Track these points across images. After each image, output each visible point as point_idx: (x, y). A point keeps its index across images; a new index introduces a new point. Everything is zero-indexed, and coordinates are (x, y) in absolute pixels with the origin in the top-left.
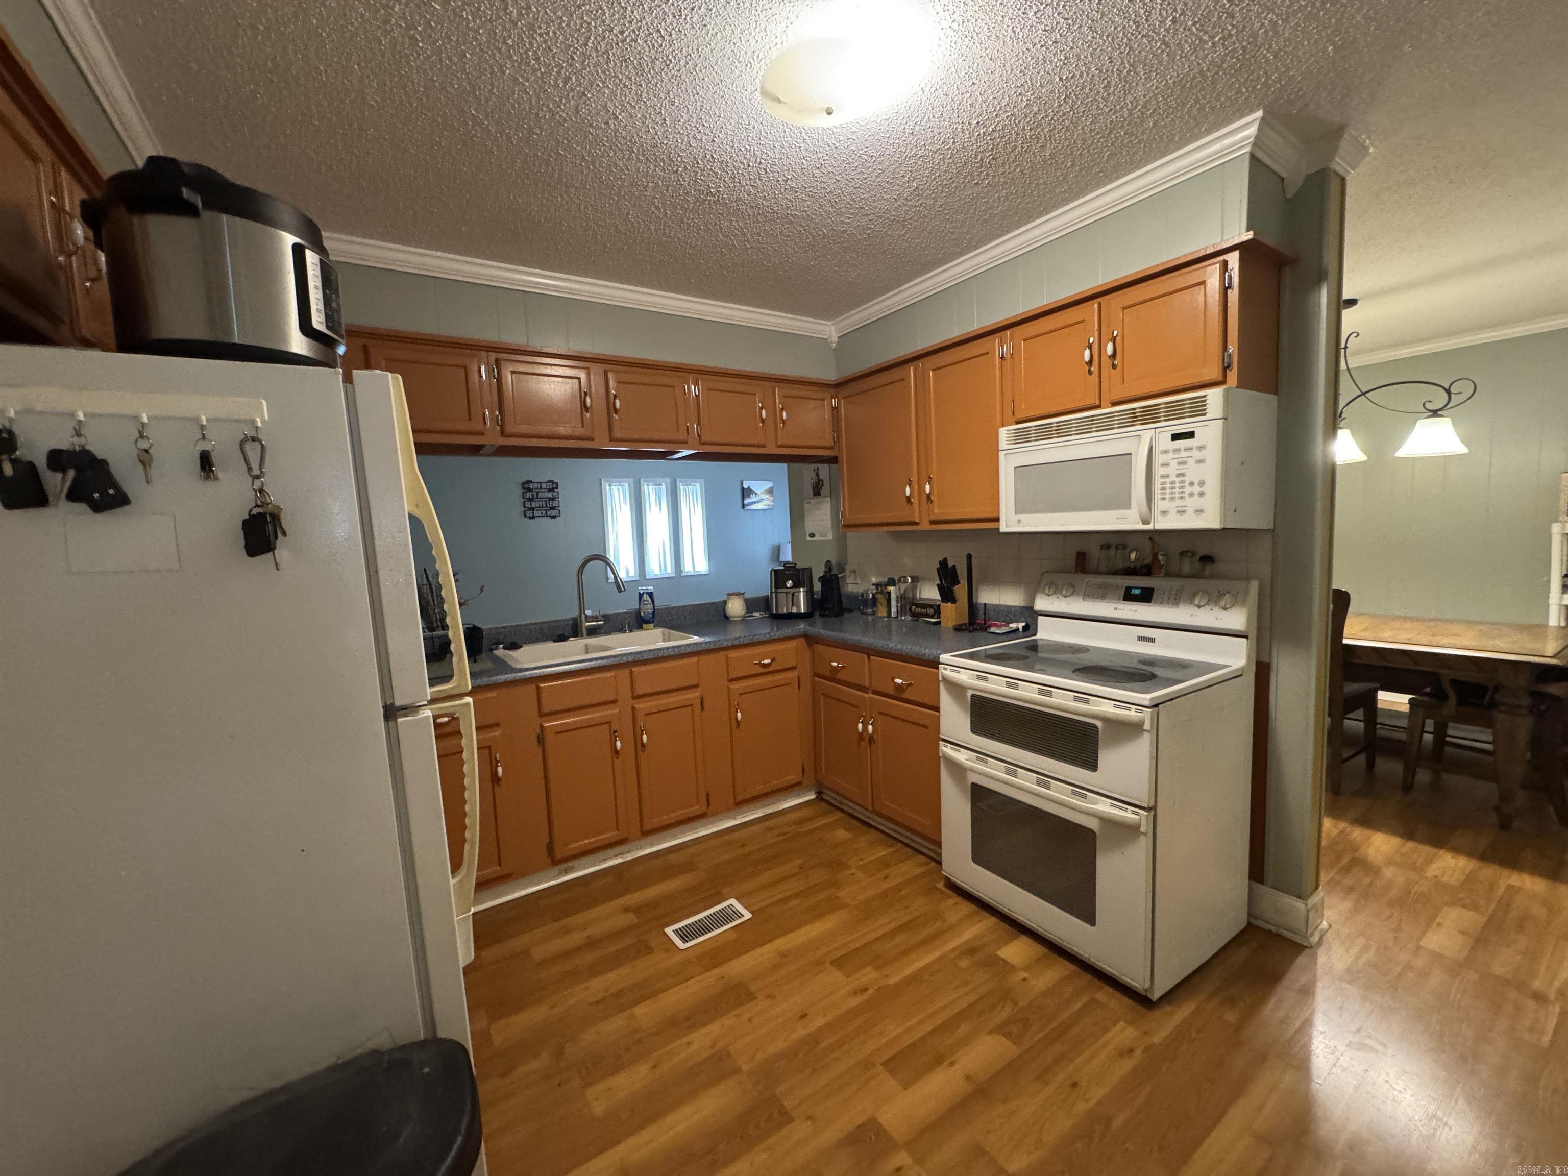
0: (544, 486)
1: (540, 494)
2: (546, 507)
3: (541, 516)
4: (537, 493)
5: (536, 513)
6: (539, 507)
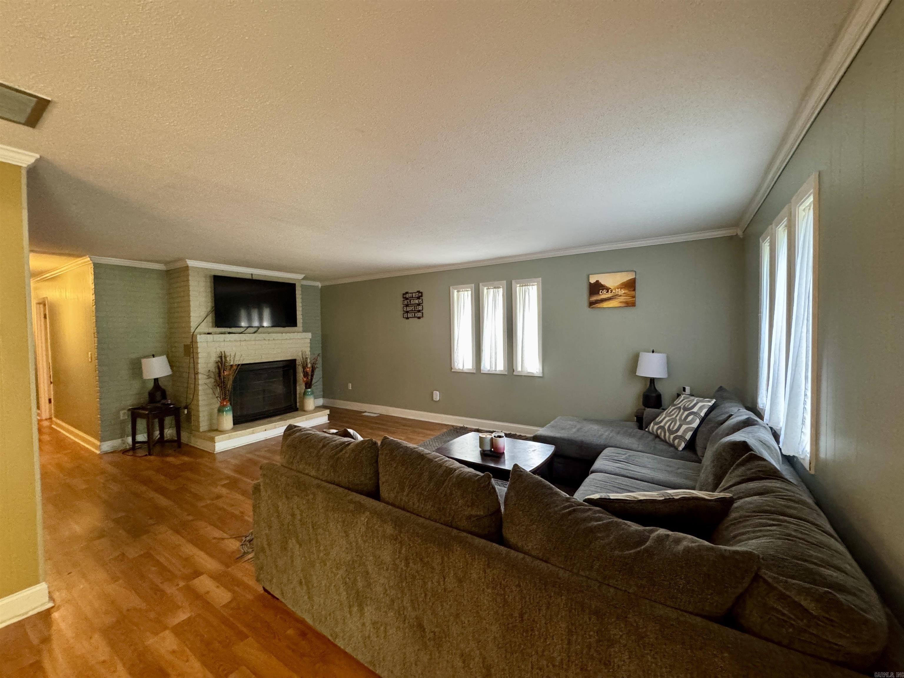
0: (414, 295)
1: (411, 301)
2: (415, 310)
3: (413, 317)
4: (410, 300)
5: (410, 315)
6: (411, 311)
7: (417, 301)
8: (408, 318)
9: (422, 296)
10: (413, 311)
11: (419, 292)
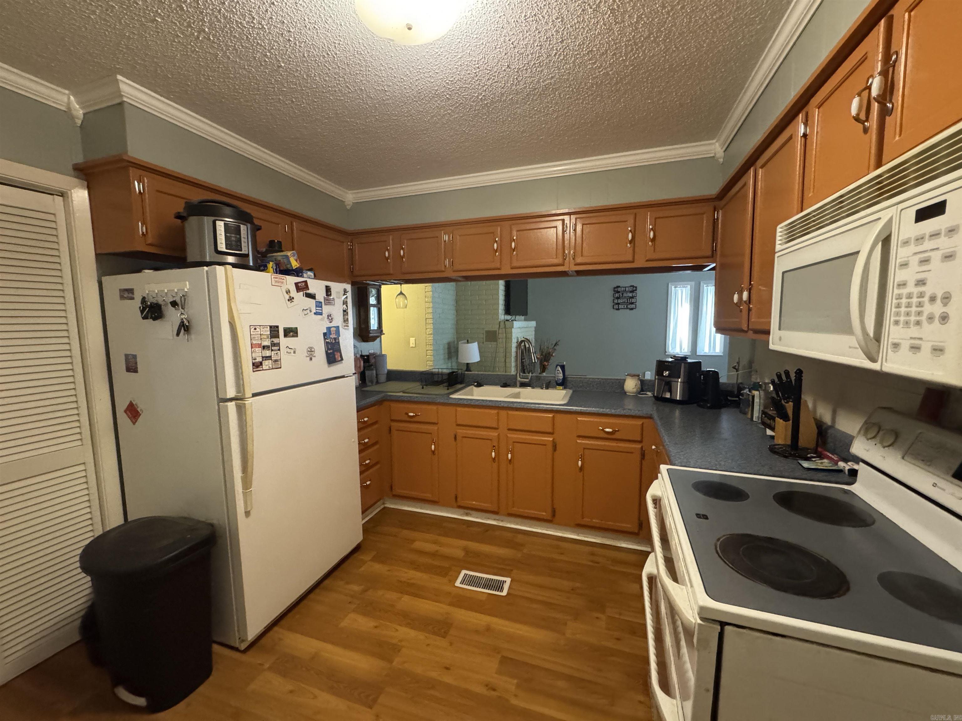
0: (627, 289)
1: (624, 294)
2: (627, 302)
3: (624, 309)
5: (621, 307)
6: (623, 303)
7: (630, 295)
8: (618, 309)
9: (636, 290)
11: (633, 286)
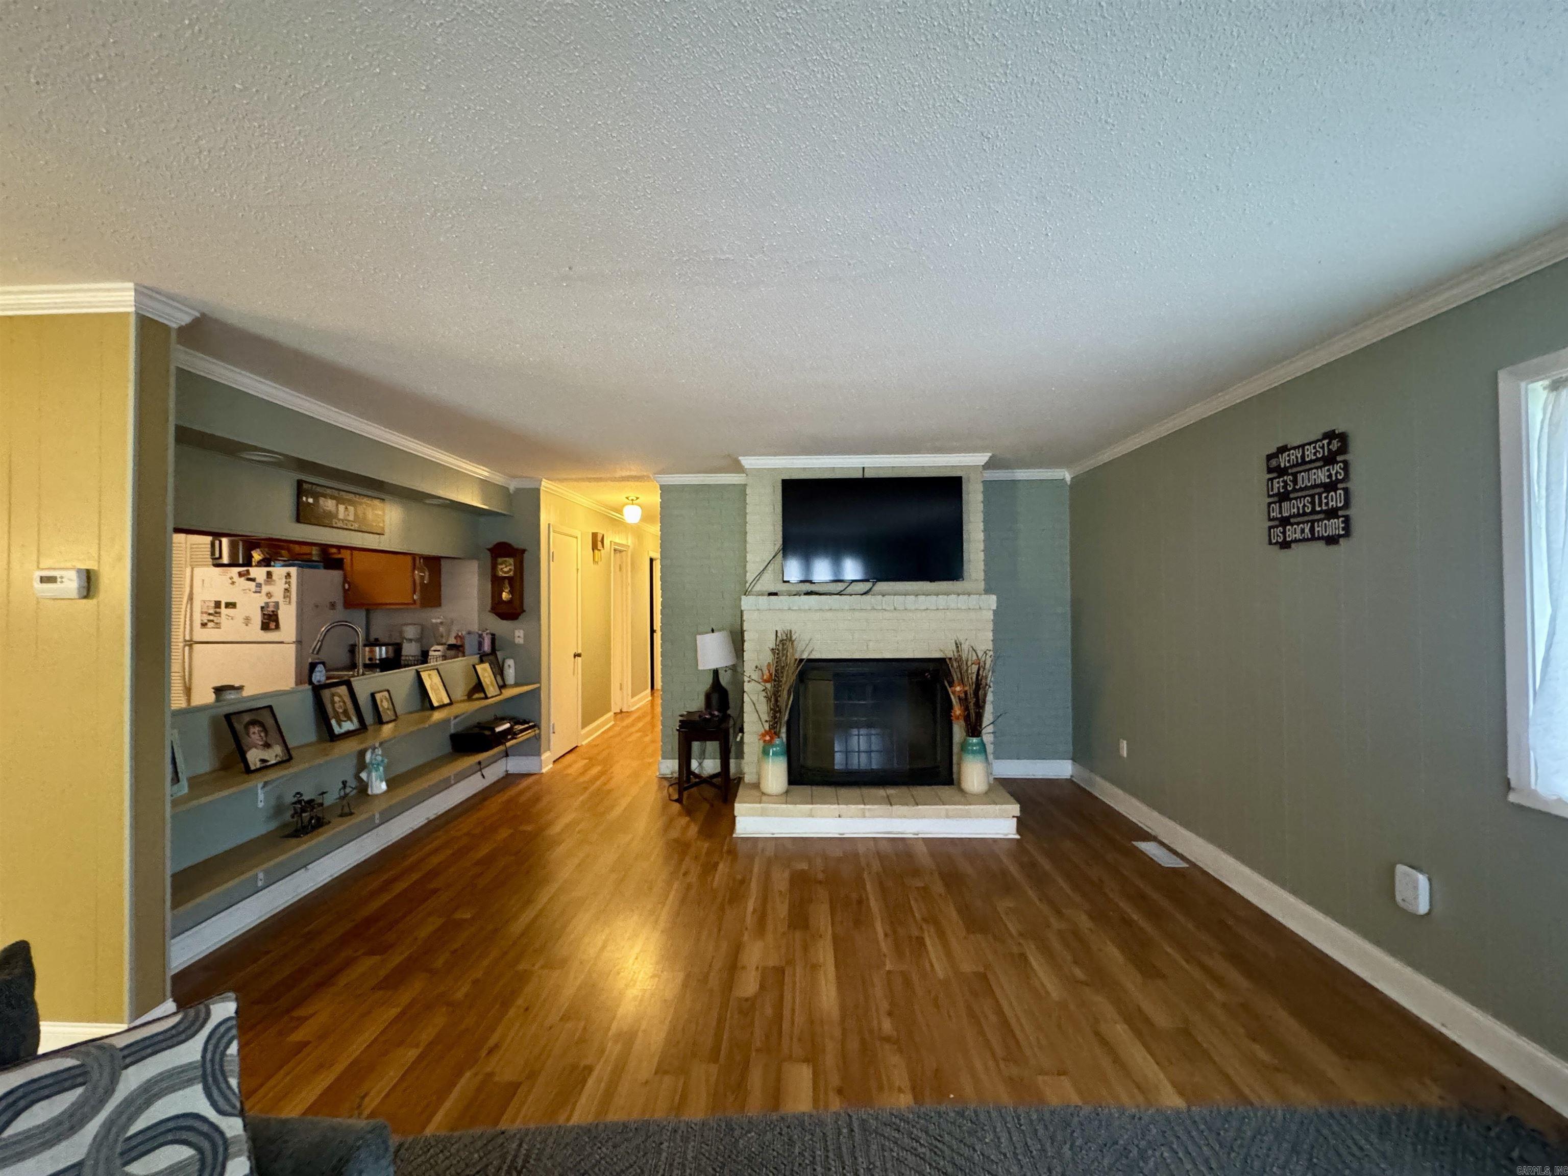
0: (1309, 451)
1: (1300, 477)
2: (1314, 512)
3: (1308, 540)
4: (1295, 475)
5: (1293, 532)
6: (1299, 515)
7: (1321, 476)
8: (1285, 545)
9: (1343, 450)
10: (1305, 514)
11: (1330, 436)
